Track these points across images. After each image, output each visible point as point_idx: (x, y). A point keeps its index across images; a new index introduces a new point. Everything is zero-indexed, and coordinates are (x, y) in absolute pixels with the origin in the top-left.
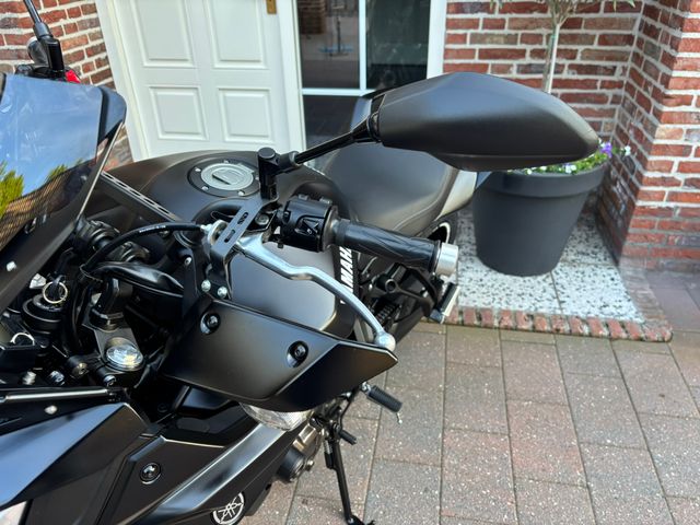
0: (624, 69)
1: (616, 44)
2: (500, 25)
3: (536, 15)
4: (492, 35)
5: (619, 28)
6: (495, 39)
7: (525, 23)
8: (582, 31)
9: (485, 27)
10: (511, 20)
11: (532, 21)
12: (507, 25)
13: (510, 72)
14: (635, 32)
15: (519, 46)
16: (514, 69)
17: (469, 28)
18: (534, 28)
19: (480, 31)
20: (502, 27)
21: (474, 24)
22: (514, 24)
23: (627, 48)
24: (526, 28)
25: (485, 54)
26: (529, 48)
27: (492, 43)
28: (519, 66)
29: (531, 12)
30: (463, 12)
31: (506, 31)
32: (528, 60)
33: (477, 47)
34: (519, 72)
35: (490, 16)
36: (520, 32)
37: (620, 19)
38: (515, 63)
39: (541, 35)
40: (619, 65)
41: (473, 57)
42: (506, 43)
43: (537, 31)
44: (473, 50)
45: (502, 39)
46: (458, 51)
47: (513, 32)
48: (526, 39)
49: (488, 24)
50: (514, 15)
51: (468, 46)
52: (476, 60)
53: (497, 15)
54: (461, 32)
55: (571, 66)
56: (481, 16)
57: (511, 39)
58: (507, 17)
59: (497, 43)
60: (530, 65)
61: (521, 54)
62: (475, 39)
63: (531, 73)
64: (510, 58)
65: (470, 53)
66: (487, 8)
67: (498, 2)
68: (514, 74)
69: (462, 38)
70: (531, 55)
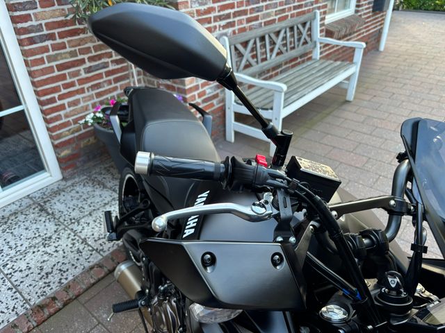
2: (63, 46)
3: (82, 36)
4: (61, 54)
6: (63, 56)
7: (78, 42)
9: (53, 50)
10: (69, 42)
11: (82, 40)
12: (67, 46)
13: (81, 75)
15: (80, 57)
16: (82, 72)
17: (43, 53)
18: (84, 44)
19: (51, 53)
20: (65, 47)
21: (46, 49)
22: (71, 44)
24: (79, 45)
25: (60, 67)
26: (86, 57)
27: (62, 59)
28: (84, 69)
29: (79, 34)
30: (35, 43)
31: (68, 49)
32: (88, 64)
33: (54, 64)
34: (85, 73)
35: (55, 42)
36: (77, 48)
38: (81, 68)
39: (89, 48)
41: (54, 72)
42: (71, 57)
43: (86, 46)
44: (52, 67)
45: (68, 56)
46: (42, 70)
47: (73, 49)
48: (83, 52)
49: (55, 47)
50: (69, 38)
51: (47, 65)
52: (57, 73)
53: (58, 41)
54: (38, 57)
55: (112, 62)
56: (48, 43)
57: (73, 54)
58: (65, 40)
59: (66, 58)
60: (90, 67)
61: (83, 61)
62: (50, 59)
63: (92, 71)
64: (78, 65)
65: (51, 69)
66: (51, 37)
67: (56, 31)
68: (83, 75)
69: (42, 61)
70: (89, 61)
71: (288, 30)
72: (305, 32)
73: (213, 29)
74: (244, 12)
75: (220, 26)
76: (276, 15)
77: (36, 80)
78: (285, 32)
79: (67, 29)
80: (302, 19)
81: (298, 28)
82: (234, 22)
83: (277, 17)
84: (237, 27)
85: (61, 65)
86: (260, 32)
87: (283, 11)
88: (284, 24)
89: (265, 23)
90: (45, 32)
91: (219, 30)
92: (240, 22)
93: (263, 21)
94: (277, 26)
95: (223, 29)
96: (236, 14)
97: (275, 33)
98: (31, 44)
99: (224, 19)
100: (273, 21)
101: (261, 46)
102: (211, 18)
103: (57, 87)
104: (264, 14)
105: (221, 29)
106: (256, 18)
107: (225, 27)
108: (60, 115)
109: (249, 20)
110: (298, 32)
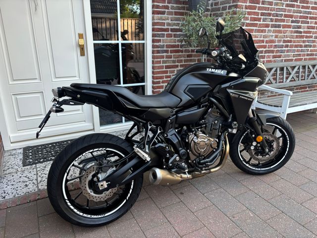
2: (170, 57)
3: (180, 54)
4: (169, 60)
8: (193, 58)
10: (174, 55)
11: (179, 55)
12: (173, 57)
13: (175, 73)
15: (177, 64)
16: (176, 71)
17: (161, 58)
19: (165, 59)
20: (171, 58)
21: (163, 57)
22: (175, 57)
24: (178, 58)
25: (167, 67)
26: (179, 64)
27: (169, 63)
29: (179, 53)
31: (172, 59)
33: (164, 65)
35: (168, 54)
36: (176, 59)
38: (176, 69)
41: (163, 68)
43: (181, 59)
44: (163, 66)
45: (172, 62)
46: (159, 66)
48: (178, 61)
49: (168, 57)
51: (161, 65)
52: (164, 69)
53: (169, 54)
54: (159, 60)
56: (165, 54)
57: (174, 62)
58: (172, 54)
61: (177, 66)
62: (164, 62)
64: (174, 68)
65: (162, 67)
66: (167, 51)
67: (169, 49)
69: (160, 62)
70: (180, 67)
71: (301, 67)
72: (314, 71)
74: (272, 52)
76: (293, 57)
77: (155, 71)
78: (299, 68)
79: (175, 49)
80: (313, 62)
81: (309, 68)
82: (265, 56)
83: (294, 58)
84: (265, 59)
86: (281, 65)
87: (299, 55)
88: (298, 63)
89: (285, 60)
90: (165, 49)
92: (269, 57)
93: (284, 59)
94: (293, 64)
96: (266, 52)
97: (291, 67)
98: (158, 53)
100: (291, 60)
101: (280, 73)
103: (163, 76)
104: (285, 55)
106: (280, 57)
109: (274, 57)
110: (308, 71)
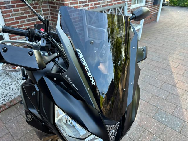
0: (49, 17)
1: (46, 11)
4: (17, 13)
5: (45, 8)
6: (18, 14)
7: (24, 9)
9: (14, 12)
11: (26, 8)
12: (20, 10)
13: (25, 22)
14: (48, 8)
15: (25, 15)
16: (26, 21)
17: (10, 13)
18: (26, 10)
19: (13, 13)
20: (19, 11)
21: (11, 11)
23: (48, 12)
24: (25, 10)
25: (17, 19)
26: (27, 15)
27: (18, 15)
28: (27, 20)
29: (25, 6)
30: (7, 8)
31: (20, 12)
32: (28, 18)
33: (14, 17)
34: (27, 22)
35: (15, 9)
36: (24, 12)
37: (45, 5)
38: (25, 19)
39: (29, 12)
40: (48, 16)
41: (14, 20)
42: (21, 15)
44: (13, 18)
45: (20, 14)
46: (9, 19)
47: (22, 12)
48: (26, 13)
49: (15, 11)
50: (21, 7)
51: (11, 17)
52: (15, 21)
53: (16, 8)
54: (8, 14)
56: (12, 9)
57: (22, 14)
58: (19, 8)
59: (19, 15)
60: (29, 19)
61: (26, 17)
62: (13, 15)
63: (30, 21)
64: (24, 18)
65: (13, 19)
66: (13, 6)
67: (15, 4)
68: (26, 22)
69: (9, 16)
70: (29, 17)
71: (113, 9)
72: (121, 11)
73: (79, 7)
74: (93, 1)
75: (82, 6)
76: (108, 3)
77: (6, 23)
78: (112, 10)
79: (20, 3)
80: (120, 5)
81: (118, 9)
82: (89, 4)
83: (108, 4)
84: (90, 7)
85: (17, 18)
86: (100, 9)
87: (111, 1)
88: (111, 7)
89: (103, 6)
90: (11, 4)
91: (82, 7)
92: (91, 5)
93: (102, 5)
94: (108, 8)
95: (84, 7)
96: (89, 1)
97: (107, 10)
98: (5, 9)
99: (84, 3)
100: (107, 5)
102: (78, 2)
103: (15, 26)
104: (102, 2)
105: (83, 7)
106: (99, 4)
107: (84, 6)
108: (16, 38)
109: (95, 4)
110: (118, 11)
